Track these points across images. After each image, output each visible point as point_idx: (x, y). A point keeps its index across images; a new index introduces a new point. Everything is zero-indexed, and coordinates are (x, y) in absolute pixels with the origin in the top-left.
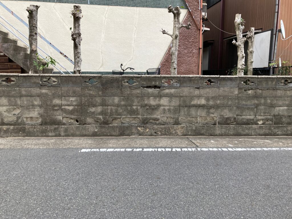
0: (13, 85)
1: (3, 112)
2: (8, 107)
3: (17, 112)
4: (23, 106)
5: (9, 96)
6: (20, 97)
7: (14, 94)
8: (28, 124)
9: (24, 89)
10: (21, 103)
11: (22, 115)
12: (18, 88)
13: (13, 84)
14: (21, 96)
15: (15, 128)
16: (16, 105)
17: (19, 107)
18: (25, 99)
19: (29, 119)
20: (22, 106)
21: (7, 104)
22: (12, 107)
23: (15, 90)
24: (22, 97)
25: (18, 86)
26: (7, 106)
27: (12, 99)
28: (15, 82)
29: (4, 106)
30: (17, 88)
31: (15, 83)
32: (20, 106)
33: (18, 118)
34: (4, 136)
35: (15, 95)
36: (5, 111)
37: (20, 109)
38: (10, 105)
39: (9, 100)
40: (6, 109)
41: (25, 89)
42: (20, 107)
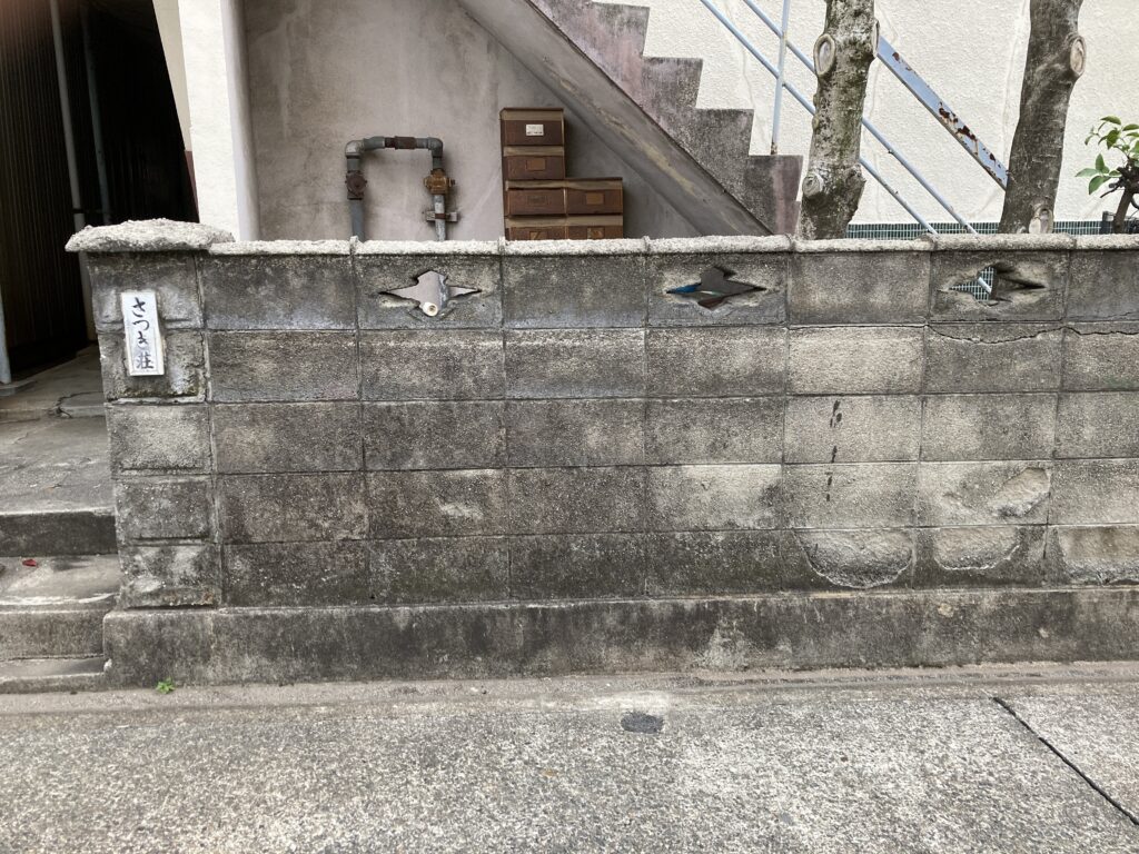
0: (1025, 316)
1: (940, 501)
2: (975, 465)
3: (1028, 492)
4: (1071, 454)
5: (992, 392)
6: (1060, 399)
7: (1025, 375)
8: (1084, 572)
9: (1098, 338)
10: (1057, 440)
11: (1058, 515)
12: (1054, 337)
13: (1028, 308)
14: (1067, 388)
15: (1012, 603)
16: (1025, 449)
17: (1042, 463)
18: (1088, 406)
19: (1091, 543)
20: (1062, 454)
21: (974, 443)
22: (1000, 463)
23: (1034, 350)
24: (1071, 396)
25: (1058, 323)
26: (968, 457)
27: (1010, 409)
28: (1042, 294)
29: (953, 458)
30: (1051, 335)
31: (1042, 301)
32: (1054, 456)
33: (1028, 536)
34: (938, 658)
35: (1031, 383)
36: (950, 495)
37: (1049, 474)
38: (991, 451)
39: (990, 418)
40: (958, 477)
41: (1102, 338)
42: (1048, 463)
